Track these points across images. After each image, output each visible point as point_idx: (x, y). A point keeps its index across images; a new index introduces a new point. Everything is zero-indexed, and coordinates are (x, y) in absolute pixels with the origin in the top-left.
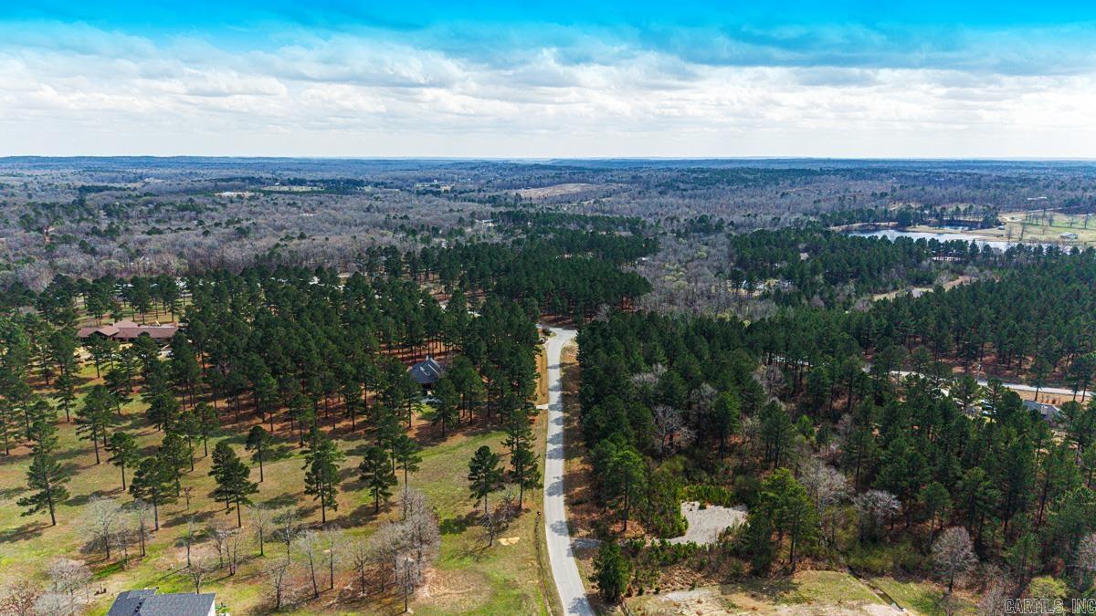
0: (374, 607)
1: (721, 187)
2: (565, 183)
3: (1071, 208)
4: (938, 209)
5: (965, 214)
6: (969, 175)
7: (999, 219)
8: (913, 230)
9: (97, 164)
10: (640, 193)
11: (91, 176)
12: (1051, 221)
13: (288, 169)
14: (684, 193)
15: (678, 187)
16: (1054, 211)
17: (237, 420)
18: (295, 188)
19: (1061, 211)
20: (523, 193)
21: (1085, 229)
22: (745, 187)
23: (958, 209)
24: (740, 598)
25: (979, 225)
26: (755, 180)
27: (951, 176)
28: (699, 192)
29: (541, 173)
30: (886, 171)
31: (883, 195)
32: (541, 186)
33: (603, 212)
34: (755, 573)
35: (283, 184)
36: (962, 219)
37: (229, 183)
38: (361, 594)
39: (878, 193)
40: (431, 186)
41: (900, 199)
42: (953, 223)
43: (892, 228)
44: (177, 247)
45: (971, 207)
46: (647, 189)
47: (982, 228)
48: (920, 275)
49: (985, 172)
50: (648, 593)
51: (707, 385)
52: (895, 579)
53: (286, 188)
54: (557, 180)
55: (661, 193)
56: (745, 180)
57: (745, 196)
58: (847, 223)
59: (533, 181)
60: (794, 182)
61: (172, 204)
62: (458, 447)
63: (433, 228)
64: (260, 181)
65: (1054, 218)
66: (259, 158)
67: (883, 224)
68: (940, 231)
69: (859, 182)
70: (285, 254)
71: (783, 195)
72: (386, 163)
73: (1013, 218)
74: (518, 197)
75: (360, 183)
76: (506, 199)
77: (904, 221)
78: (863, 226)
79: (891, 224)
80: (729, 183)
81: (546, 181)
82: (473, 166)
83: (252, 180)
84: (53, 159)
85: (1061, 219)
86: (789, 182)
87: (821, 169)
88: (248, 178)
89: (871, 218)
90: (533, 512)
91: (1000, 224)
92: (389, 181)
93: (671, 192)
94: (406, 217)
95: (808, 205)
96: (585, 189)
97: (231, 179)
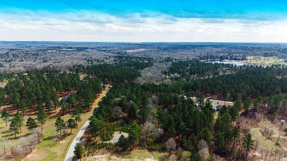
0: (13, 159)
1: (179, 49)
2: (140, 48)
3: (266, 55)
4: (231, 55)
5: (238, 57)
6: (244, 46)
7: (246, 58)
8: (224, 61)
9: (20, 43)
10: (158, 51)
11: (17, 46)
12: (260, 59)
13: (70, 45)
14: (169, 51)
15: (168, 50)
16: (261, 56)
17: (10, 110)
18: (69, 50)
19: (263, 56)
20: (127, 51)
21: (268, 60)
22: (186, 50)
23: (236, 55)
24: (114, 157)
25: (241, 60)
26: (189, 48)
27: (240, 47)
28: (173, 51)
29: (135, 46)
30: (224, 46)
31: (219, 52)
32: (134, 49)
33: (146, 56)
34: (122, 150)
35: (66, 48)
36: (237, 58)
37: (51, 48)
38: (12, 156)
39: (218, 51)
40: (106, 49)
41: (223, 53)
42: (235, 59)
43: (219, 60)
44: (24, 65)
45: (240, 55)
46: (160, 50)
47: (242, 60)
48: (216, 72)
49: (249, 46)
50: (90, 156)
51: (131, 101)
52: (158, 152)
53: (66, 50)
54: (138, 47)
55: (163, 51)
56: (186, 48)
57: (184, 52)
58: (206, 59)
59: (132, 48)
60: (199, 48)
61: (31, 54)
62: (66, 117)
63: (98, 60)
64: (60, 48)
65: (261, 58)
66: (65, 42)
67: (216, 59)
68: (230, 61)
69: (216, 48)
70: (51, 67)
71: (194, 52)
72: (98, 43)
73: (250, 58)
74: (126, 52)
75: (87, 48)
76: (122, 52)
77: (222, 59)
78: (211, 60)
79: (218, 59)
80: (182, 48)
81: (135, 48)
82: (120, 44)
83: (58, 47)
84: (9, 42)
85: (263, 58)
86: (197, 48)
87: (207, 45)
88: (57, 47)
89: (213, 58)
90: (74, 134)
91: (247, 59)
92: (95, 48)
93: (166, 51)
94: (91, 57)
95: (199, 54)
96: (145, 50)
97: (52, 47)
